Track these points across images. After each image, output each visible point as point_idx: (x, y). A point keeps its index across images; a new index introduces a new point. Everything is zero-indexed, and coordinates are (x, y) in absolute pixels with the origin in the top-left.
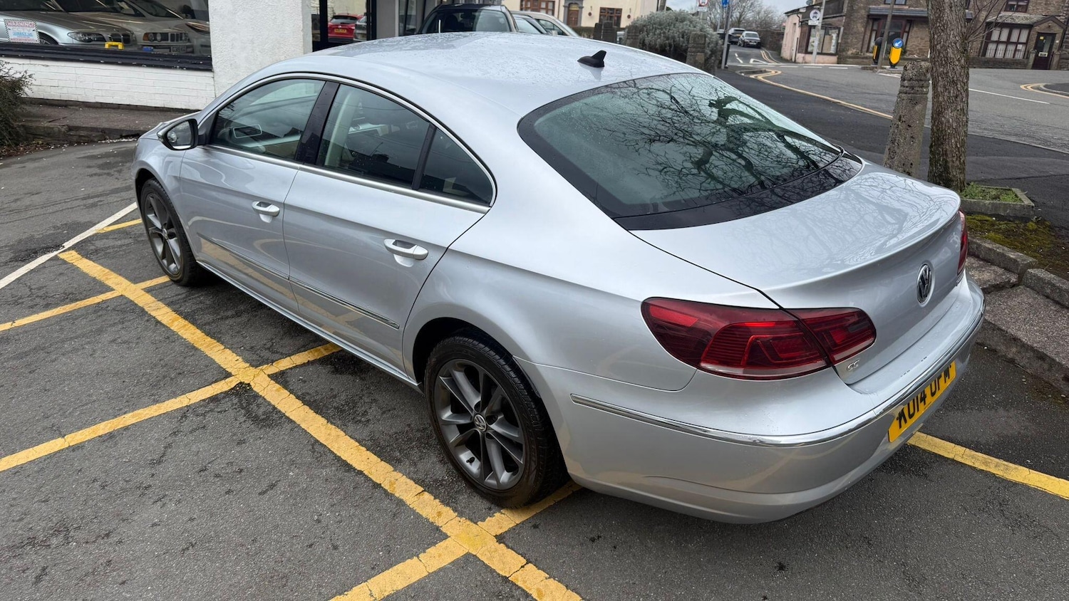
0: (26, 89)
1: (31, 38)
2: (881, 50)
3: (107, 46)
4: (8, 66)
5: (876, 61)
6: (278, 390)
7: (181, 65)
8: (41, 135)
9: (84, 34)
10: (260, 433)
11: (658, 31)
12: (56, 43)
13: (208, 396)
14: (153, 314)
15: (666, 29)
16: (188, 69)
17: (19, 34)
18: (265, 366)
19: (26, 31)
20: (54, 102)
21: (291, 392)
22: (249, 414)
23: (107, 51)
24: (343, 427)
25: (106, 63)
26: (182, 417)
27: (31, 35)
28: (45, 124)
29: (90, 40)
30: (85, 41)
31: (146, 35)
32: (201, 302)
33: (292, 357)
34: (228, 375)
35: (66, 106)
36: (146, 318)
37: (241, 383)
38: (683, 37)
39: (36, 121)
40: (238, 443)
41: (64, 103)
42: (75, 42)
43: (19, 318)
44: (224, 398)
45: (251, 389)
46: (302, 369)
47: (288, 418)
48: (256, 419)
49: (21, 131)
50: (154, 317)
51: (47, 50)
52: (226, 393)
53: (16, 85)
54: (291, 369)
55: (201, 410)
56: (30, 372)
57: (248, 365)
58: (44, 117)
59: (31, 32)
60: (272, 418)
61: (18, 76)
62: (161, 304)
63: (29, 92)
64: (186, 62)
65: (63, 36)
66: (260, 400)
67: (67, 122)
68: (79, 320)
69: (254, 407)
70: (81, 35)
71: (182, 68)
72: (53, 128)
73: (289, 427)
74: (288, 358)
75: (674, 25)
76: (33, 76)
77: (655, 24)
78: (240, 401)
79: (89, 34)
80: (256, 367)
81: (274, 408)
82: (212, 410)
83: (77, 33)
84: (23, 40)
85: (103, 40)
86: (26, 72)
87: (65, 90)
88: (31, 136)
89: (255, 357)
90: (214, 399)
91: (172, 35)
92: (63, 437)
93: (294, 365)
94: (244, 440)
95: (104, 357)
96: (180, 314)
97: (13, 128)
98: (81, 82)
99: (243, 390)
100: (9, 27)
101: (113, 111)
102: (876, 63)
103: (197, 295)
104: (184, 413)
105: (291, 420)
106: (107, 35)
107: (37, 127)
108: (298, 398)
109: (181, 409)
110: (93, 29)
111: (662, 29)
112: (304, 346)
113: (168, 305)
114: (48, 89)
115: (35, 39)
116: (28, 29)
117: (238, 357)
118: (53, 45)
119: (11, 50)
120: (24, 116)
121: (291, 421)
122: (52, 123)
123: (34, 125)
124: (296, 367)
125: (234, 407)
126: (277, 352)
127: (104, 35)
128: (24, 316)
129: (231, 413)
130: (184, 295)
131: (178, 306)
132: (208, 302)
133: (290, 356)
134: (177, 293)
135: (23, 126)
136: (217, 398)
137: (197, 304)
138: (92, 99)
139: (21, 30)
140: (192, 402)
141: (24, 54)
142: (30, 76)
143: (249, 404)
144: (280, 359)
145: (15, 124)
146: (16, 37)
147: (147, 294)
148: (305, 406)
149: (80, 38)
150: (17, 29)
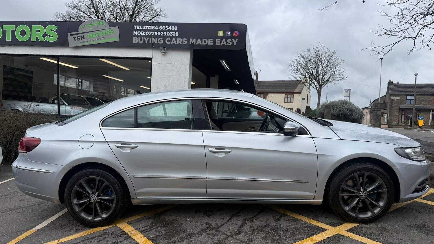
2: (412, 121)
11: (335, 108)
14: (134, 238)
15: (339, 107)
19: (78, 111)
32: (159, 231)
36: (130, 240)
38: (348, 110)
43: (62, 238)
50: (135, 240)
62: (137, 232)
68: (94, 240)
75: (343, 106)
77: (333, 105)
96: (149, 238)
100: (72, 110)
102: (411, 127)
103: (156, 227)
111: (337, 107)
113: (141, 232)
116: (79, 110)
128: (65, 237)
130: (149, 227)
131: (147, 233)
132: (163, 231)
134: (145, 225)
137: (157, 232)
139: (76, 110)
146: (74, 113)
147: (129, 226)
150: (74, 110)
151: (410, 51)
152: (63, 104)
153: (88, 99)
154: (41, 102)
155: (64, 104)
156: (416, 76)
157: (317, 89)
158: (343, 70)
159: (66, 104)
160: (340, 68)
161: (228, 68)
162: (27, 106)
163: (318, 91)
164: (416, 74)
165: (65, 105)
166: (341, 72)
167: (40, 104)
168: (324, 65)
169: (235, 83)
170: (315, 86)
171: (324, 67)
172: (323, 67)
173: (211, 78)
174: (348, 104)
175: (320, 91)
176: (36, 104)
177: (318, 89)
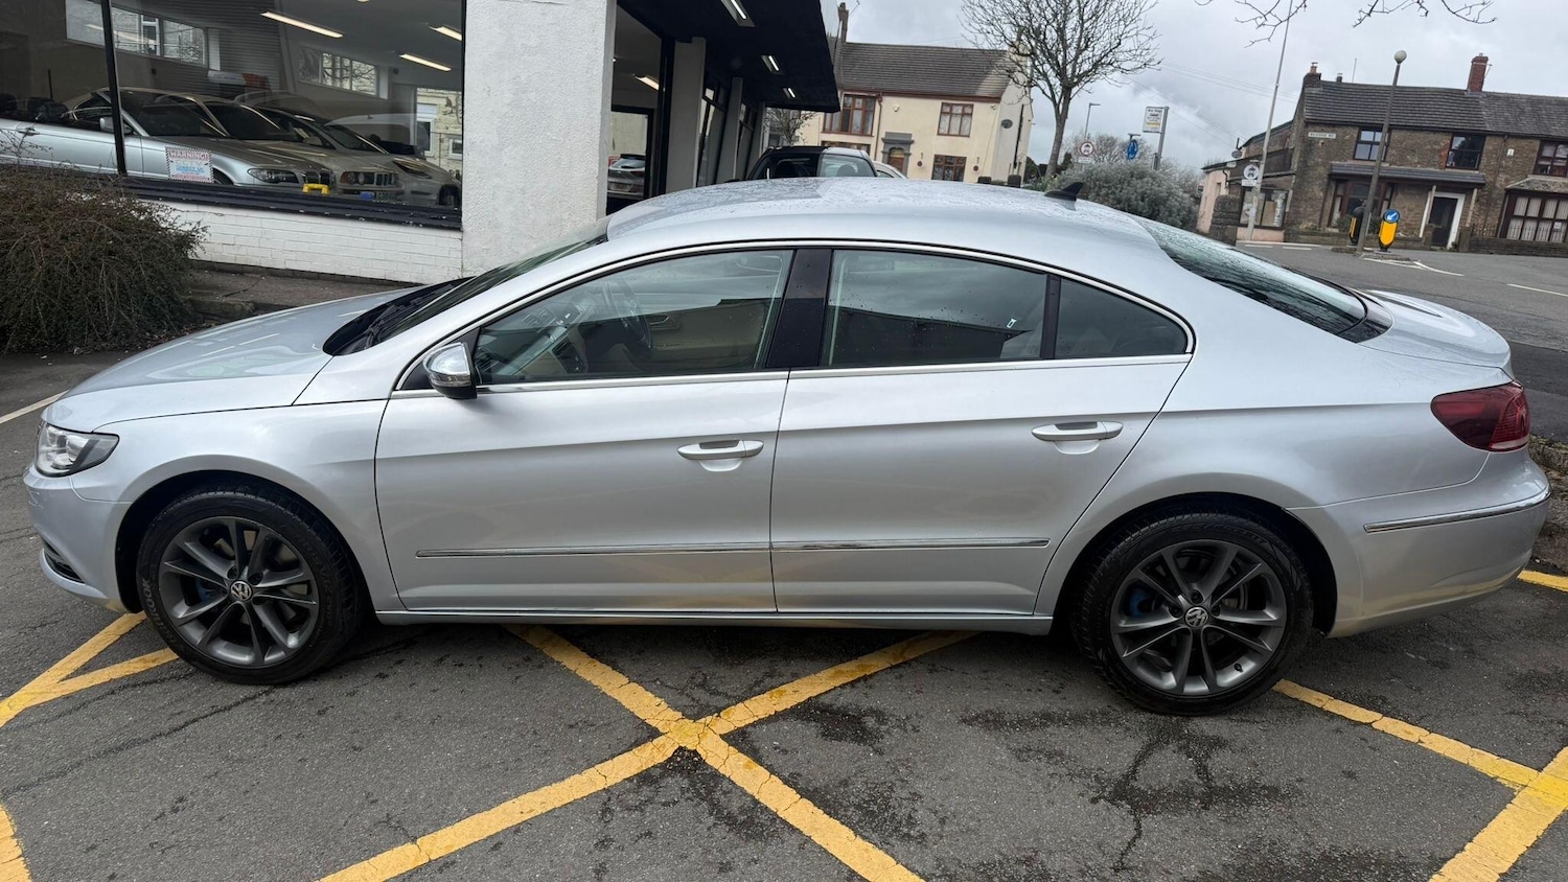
0: (198, 250)
1: (201, 174)
3: (306, 189)
4: (174, 215)
5: (1355, 240)
6: (747, 766)
7: (417, 220)
8: (215, 315)
9: (270, 172)
10: (751, 849)
11: (1104, 191)
12: (230, 182)
13: (634, 771)
15: (1116, 188)
16: (426, 226)
17: (185, 169)
18: (709, 718)
19: (194, 165)
20: (226, 267)
21: (772, 770)
22: (715, 808)
23: (306, 197)
24: (884, 845)
25: (307, 213)
26: (604, 812)
27: (201, 170)
28: (220, 299)
29: (277, 181)
30: (271, 181)
31: (345, 174)
33: (747, 702)
34: (654, 733)
35: (242, 273)
37: (680, 749)
38: (1143, 200)
39: (208, 294)
40: (721, 870)
41: (240, 269)
42: (257, 181)
44: (662, 776)
45: (702, 762)
46: (773, 727)
47: (784, 822)
48: (731, 821)
49: (188, 307)
51: (221, 193)
52: (662, 766)
53: (185, 241)
54: (753, 725)
55: (632, 799)
56: (319, 713)
57: (679, 715)
58: (216, 288)
59: (202, 166)
60: (755, 822)
61: (188, 228)
63: (202, 252)
64: (422, 216)
65: (241, 172)
66: (725, 784)
67: (251, 297)
69: (718, 794)
70: (265, 173)
71: (417, 225)
72: (234, 305)
73: (794, 840)
74: (740, 705)
75: (1129, 183)
76: (209, 230)
77: (1098, 180)
78: (693, 784)
79: (277, 172)
80: (695, 718)
81: (756, 802)
82: (650, 801)
83: (262, 170)
84: (190, 177)
85: (295, 180)
86: (199, 223)
87: (243, 251)
88: (201, 315)
89: (685, 701)
90: (645, 778)
91: (380, 176)
92: (414, 840)
93: (756, 719)
94: (728, 863)
95: (434, 691)
97: (176, 303)
98: (267, 239)
99: (686, 762)
100: (170, 159)
101: (310, 282)
102: (1356, 243)
104: (605, 803)
105: (791, 826)
106: (300, 174)
107: (212, 303)
108: (786, 782)
109: (596, 795)
110: (279, 164)
111: (1109, 188)
112: (757, 683)
114: (219, 248)
115: (206, 176)
116: (199, 161)
117: (659, 700)
118: (228, 186)
119: (172, 191)
120: (194, 287)
121: (793, 829)
122: (228, 299)
123: (207, 299)
124: (761, 722)
125: (687, 795)
126: (719, 694)
127: (297, 174)
129: (686, 808)
133: (742, 700)
135: (191, 301)
136: (651, 776)
138: (279, 264)
139: (188, 163)
140: (611, 782)
141: (191, 197)
142: (204, 229)
143: (710, 791)
144: (728, 706)
145: (182, 298)
146: (180, 172)
148: (805, 800)
149: (264, 176)
150: (182, 162)
151: (1363, 15)
152: (129, 131)
153: (216, 110)
154: (42, 121)
155: (132, 133)
156: (1399, 61)
157: (1053, 99)
158: (1150, 33)
159: (143, 133)
160: (1140, 24)
161: (744, 17)
162: (8, 146)
163: (1056, 106)
164: (1399, 56)
165: (139, 136)
166: (1142, 39)
167: (38, 128)
168: (1087, 9)
169: (764, 67)
170: (1050, 86)
171: (1085, 17)
172: (1082, 19)
173: (678, 45)
174: (1145, 180)
175: (1066, 108)
176: (24, 126)
177: (1057, 99)
